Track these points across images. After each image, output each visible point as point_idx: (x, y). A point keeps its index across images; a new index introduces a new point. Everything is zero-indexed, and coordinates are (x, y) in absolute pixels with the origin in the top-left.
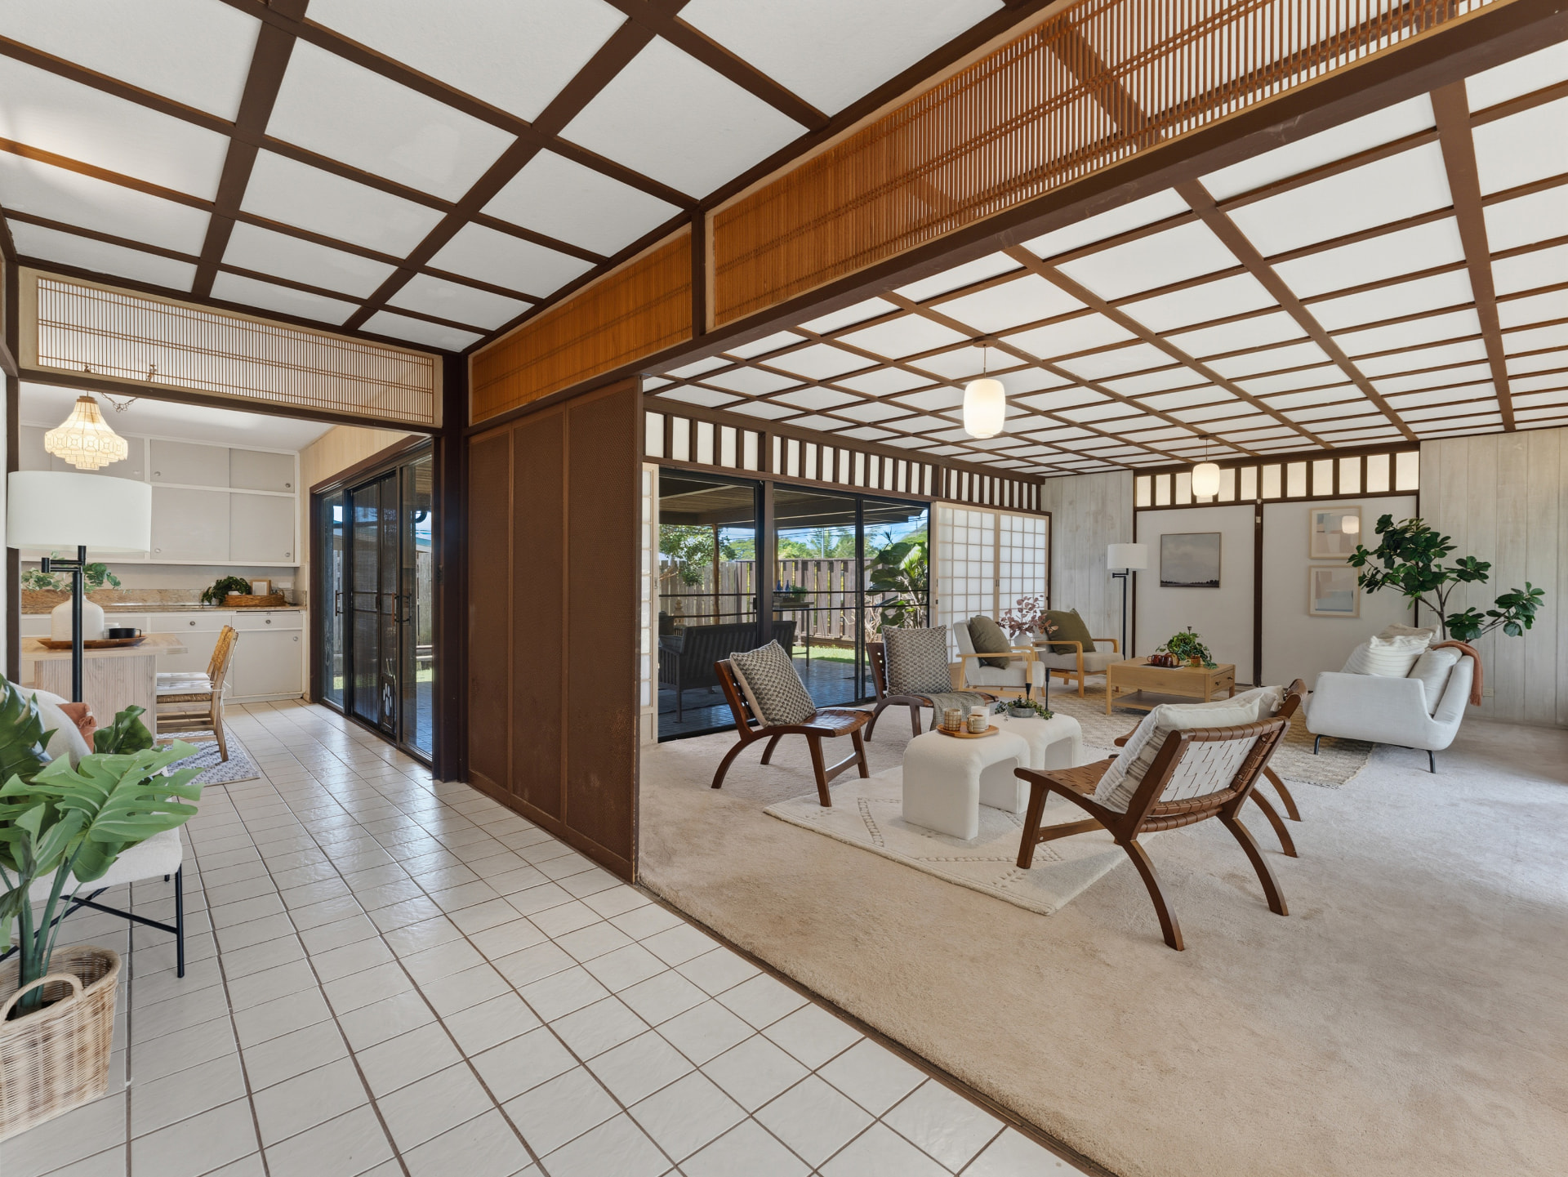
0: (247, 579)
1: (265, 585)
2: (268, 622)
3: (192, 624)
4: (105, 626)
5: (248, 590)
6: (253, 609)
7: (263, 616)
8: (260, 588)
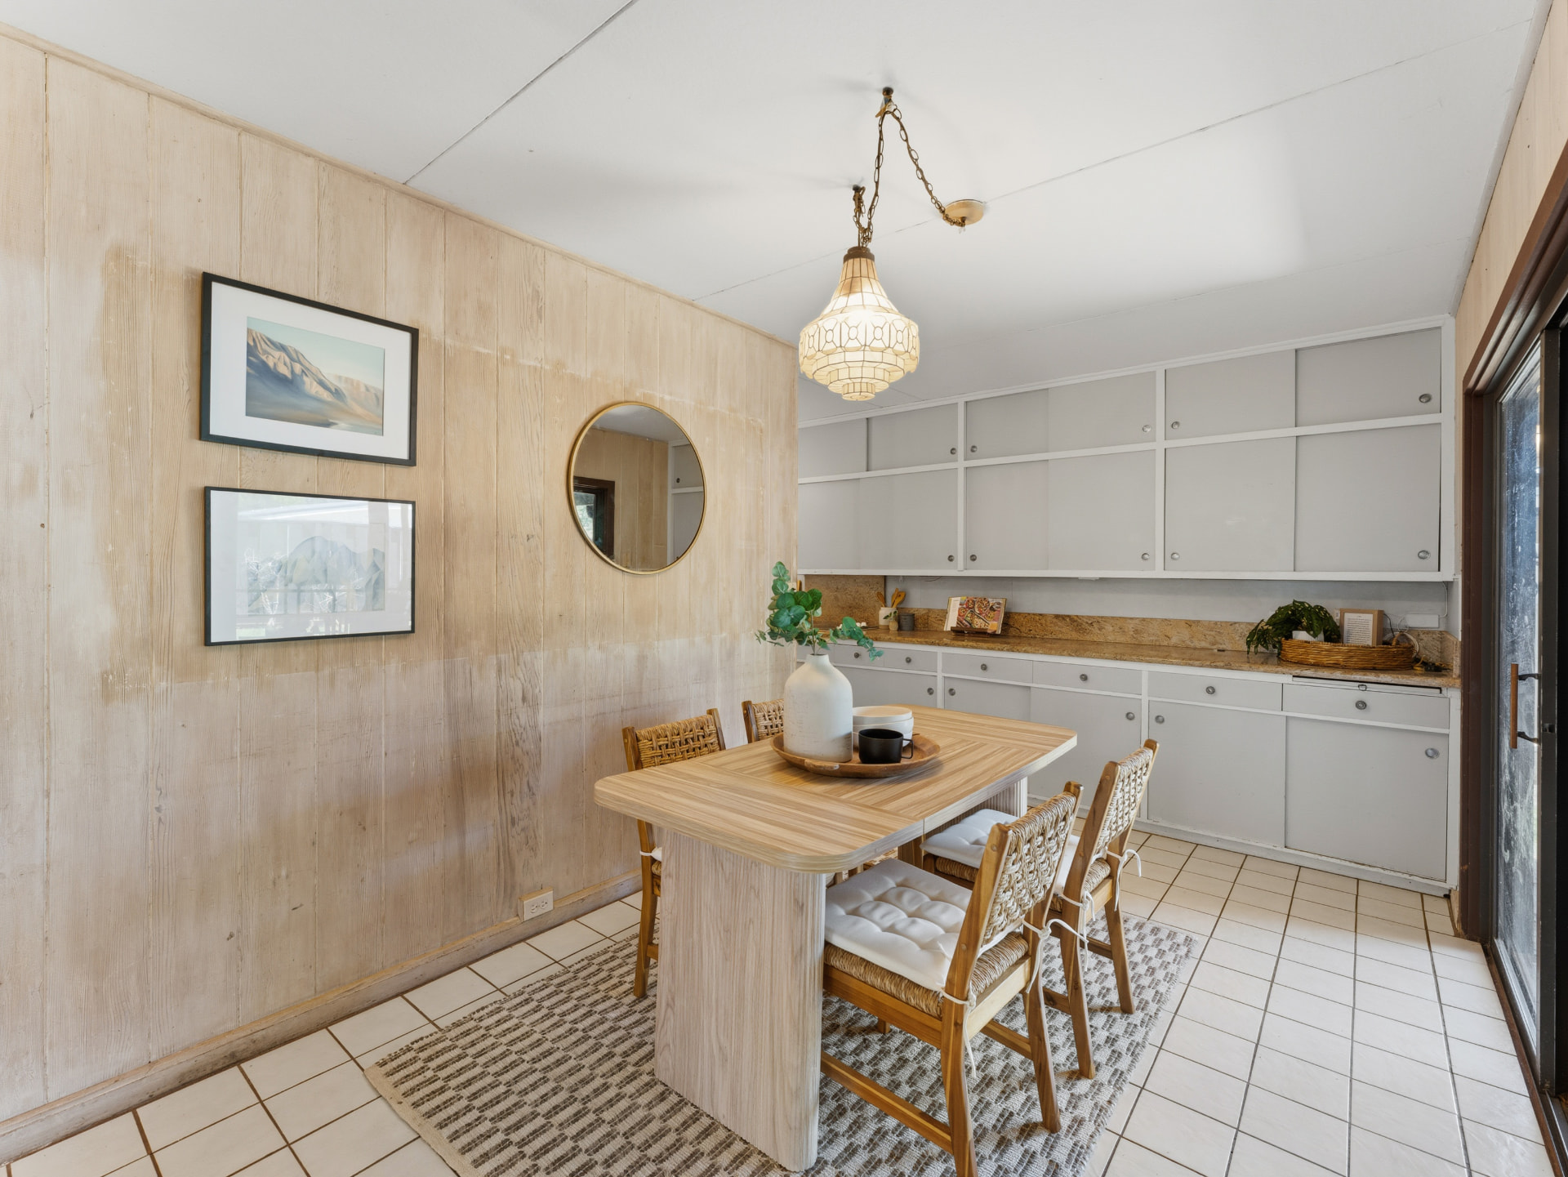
0: (1333, 607)
1: (1369, 620)
2: (1361, 705)
3: (1211, 690)
4: (856, 721)
5: (1334, 634)
6: (1326, 673)
7: (1351, 692)
8: (1360, 628)
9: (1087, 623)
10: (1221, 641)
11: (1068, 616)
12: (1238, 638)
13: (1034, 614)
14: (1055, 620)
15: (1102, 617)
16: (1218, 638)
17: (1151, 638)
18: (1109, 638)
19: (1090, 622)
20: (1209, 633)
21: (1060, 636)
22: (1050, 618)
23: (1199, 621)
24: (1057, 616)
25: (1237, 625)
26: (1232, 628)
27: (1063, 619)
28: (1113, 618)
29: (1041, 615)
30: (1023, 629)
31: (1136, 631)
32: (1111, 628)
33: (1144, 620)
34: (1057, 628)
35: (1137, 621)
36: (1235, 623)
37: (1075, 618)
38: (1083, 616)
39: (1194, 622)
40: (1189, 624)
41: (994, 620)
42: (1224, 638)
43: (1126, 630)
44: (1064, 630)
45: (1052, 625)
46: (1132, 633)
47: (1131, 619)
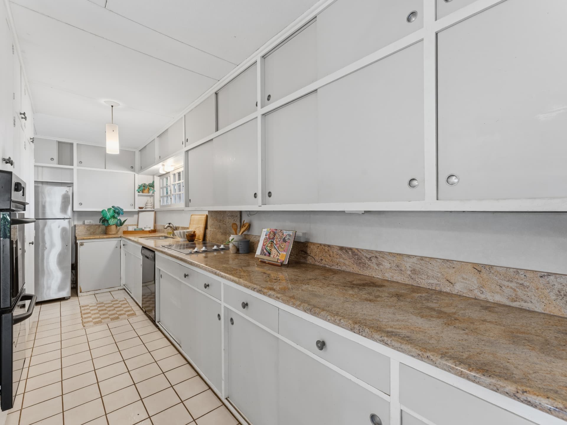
9: (367, 258)
10: (525, 298)
11: (351, 249)
12: (554, 297)
13: (325, 245)
14: (340, 252)
15: (380, 252)
16: (520, 293)
17: (431, 281)
18: (386, 275)
19: (369, 257)
20: (506, 283)
21: (344, 268)
22: (335, 250)
23: (491, 267)
24: (342, 248)
25: (552, 278)
26: (542, 280)
27: (346, 251)
28: (390, 253)
29: (329, 246)
30: (317, 258)
31: (414, 271)
32: (389, 265)
33: (422, 258)
34: (341, 260)
35: (414, 259)
36: (549, 274)
37: (356, 251)
38: (362, 250)
39: (484, 266)
40: (478, 268)
41: (284, 251)
42: (529, 294)
43: (403, 269)
44: (347, 263)
45: (338, 256)
46: (409, 273)
47: (409, 256)
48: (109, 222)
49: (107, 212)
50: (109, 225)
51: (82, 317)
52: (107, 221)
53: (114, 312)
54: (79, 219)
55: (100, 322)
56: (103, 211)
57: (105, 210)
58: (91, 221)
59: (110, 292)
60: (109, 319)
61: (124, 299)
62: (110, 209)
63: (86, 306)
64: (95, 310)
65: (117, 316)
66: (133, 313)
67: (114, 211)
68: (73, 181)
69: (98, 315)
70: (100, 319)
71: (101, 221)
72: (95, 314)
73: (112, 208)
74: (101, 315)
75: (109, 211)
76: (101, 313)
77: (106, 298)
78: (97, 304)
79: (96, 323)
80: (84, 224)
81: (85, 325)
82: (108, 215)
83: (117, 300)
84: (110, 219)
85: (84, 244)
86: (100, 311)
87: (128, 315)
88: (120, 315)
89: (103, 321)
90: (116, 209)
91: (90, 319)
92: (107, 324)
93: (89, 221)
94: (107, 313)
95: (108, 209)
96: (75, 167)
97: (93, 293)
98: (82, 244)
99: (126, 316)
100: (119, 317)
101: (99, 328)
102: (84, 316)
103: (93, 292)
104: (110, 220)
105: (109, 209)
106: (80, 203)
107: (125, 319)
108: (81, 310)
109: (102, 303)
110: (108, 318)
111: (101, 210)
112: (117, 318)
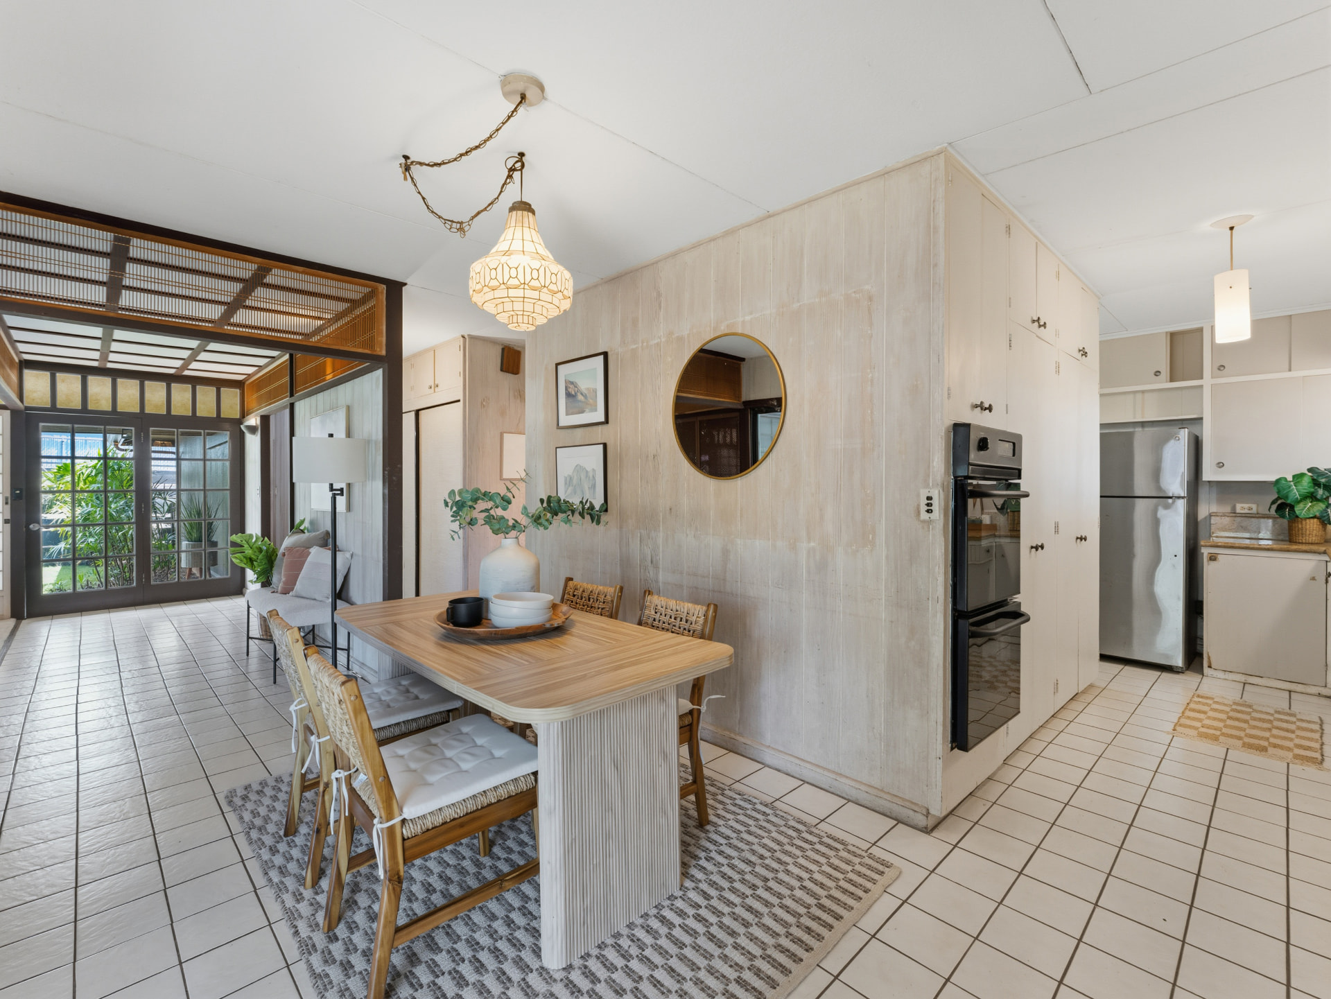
48: (1296, 509)
49: (1292, 483)
50: (1297, 517)
51: (1183, 713)
52: (1292, 507)
53: (1267, 734)
54: (1220, 501)
55: (1215, 739)
56: (1278, 481)
57: (1286, 479)
58: (1254, 507)
59: (1290, 691)
60: (1240, 743)
61: (1319, 721)
62: (1302, 475)
63: (1207, 698)
64: (1221, 711)
65: (1265, 744)
66: (1317, 758)
67: (1316, 483)
68: (1202, 413)
69: (1221, 725)
70: (1218, 733)
71: (1274, 507)
72: (1215, 719)
73: (1307, 472)
74: (1226, 726)
75: (1298, 482)
76: (1229, 722)
77: (1269, 699)
78: (1235, 703)
79: (1203, 736)
80: (1235, 513)
81: (1178, 728)
82: (1295, 493)
83: (1293, 715)
84: (1299, 502)
85: (1220, 557)
86: (1230, 718)
87: (1297, 757)
88: (1275, 746)
89: (1222, 739)
90: (1322, 474)
91: (1198, 724)
92: (1228, 749)
93: (1246, 506)
94: (1245, 730)
95: (1294, 477)
96: (1207, 380)
97: (1243, 680)
98: (1213, 558)
99: (1290, 755)
100: (1269, 749)
101: (1206, 746)
102: (1188, 713)
103: (1242, 678)
104: (1301, 505)
105: (1298, 477)
106: (1219, 463)
107: (1281, 759)
108: (1191, 700)
109: (1250, 706)
110: (1240, 738)
111: (1273, 478)
112: (1264, 749)
